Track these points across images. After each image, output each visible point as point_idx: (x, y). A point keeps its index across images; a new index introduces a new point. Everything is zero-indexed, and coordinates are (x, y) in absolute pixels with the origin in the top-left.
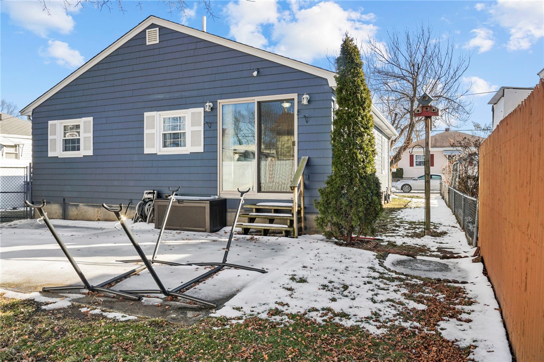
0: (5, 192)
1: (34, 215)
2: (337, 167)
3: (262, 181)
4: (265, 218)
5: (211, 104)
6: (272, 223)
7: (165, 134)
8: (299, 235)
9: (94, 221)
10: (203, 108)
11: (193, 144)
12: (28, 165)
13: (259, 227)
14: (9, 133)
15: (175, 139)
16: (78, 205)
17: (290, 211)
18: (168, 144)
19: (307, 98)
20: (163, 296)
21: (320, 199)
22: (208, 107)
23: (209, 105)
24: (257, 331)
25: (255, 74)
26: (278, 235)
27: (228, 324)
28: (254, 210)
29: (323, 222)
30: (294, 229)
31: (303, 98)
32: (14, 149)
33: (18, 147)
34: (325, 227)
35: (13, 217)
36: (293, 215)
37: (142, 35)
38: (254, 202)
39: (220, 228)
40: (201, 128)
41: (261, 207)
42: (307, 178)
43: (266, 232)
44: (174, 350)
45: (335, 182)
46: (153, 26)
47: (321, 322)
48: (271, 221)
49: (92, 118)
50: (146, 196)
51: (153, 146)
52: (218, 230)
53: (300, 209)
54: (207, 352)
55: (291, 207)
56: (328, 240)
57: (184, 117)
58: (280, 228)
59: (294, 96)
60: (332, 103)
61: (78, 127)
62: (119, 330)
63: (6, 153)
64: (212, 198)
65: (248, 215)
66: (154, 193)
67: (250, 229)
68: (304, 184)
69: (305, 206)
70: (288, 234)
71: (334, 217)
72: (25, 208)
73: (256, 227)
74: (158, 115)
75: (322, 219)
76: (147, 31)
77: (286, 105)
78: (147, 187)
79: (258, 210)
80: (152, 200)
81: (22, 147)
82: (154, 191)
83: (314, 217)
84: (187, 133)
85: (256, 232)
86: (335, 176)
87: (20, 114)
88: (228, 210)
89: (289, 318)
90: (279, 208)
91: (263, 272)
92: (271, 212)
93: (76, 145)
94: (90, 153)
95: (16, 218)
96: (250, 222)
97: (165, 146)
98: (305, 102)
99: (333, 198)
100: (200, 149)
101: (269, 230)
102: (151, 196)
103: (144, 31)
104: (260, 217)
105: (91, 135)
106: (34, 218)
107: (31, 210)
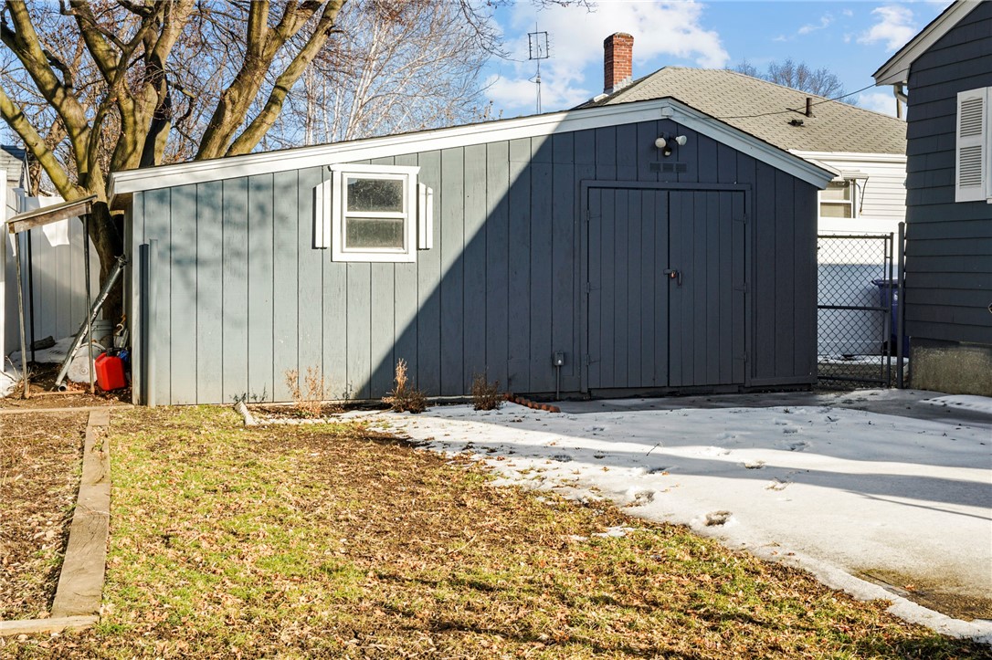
0: (833, 307)
1: (909, 378)
12: (896, 230)
14: (831, 149)
32: (841, 192)
33: (851, 187)
35: (851, 380)
63: (822, 204)
72: (885, 358)
81: (862, 185)
87: (873, 81)
95: (859, 381)
106: (907, 388)
107: (901, 363)
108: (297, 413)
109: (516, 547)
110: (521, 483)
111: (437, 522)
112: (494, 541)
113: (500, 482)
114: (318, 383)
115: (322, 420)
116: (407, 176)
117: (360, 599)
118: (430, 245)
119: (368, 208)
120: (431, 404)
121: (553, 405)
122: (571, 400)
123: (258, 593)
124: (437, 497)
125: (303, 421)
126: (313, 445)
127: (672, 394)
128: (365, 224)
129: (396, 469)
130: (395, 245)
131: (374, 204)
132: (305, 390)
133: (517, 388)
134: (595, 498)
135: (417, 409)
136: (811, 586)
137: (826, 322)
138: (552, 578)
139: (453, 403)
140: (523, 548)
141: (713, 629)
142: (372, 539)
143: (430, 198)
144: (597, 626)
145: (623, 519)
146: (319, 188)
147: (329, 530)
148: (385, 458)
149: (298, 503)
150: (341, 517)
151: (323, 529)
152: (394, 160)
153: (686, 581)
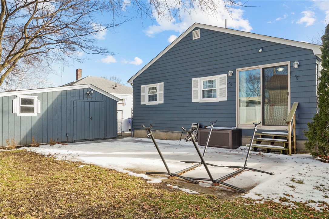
1: (133, 135)
2: (322, 108)
3: (265, 118)
4: (268, 141)
5: (232, 72)
6: (273, 145)
7: (204, 90)
8: (292, 153)
9: (164, 140)
10: (227, 74)
11: (221, 96)
13: (264, 147)
14: (120, 93)
15: (210, 93)
16: (155, 131)
17: (286, 138)
18: (206, 96)
19: (297, 64)
20: (211, 182)
21: (308, 130)
22: (230, 73)
23: (231, 72)
24: (274, 209)
25: (261, 51)
26: (277, 153)
27: (254, 203)
28: (260, 136)
29: (311, 145)
30: (289, 150)
31: (295, 64)
32: (122, 101)
33: (124, 100)
34: (312, 149)
36: (288, 140)
37: (190, 35)
38: (260, 131)
39: (238, 147)
40: (226, 86)
41: (265, 135)
42: (298, 116)
43: (269, 151)
44: (224, 213)
45: (320, 118)
46: (196, 28)
47: (319, 210)
48: (272, 143)
49: (163, 83)
50: (193, 126)
51: (197, 98)
52: (237, 148)
53: (292, 136)
54: (244, 217)
55: (287, 135)
56: (314, 158)
57: (215, 80)
58: (279, 148)
59: (288, 63)
60: (317, 66)
61: (155, 88)
62: (190, 198)
64: (233, 128)
65: (257, 139)
66: (197, 125)
67: (257, 148)
68: (296, 121)
69: (297, 135)
70: (284, 152)
71: (320, 143)
73: (262, 147)
74: (200, 79)
75: (310, 144)
76: (193, 32)
77: (281, 69)
78: (193, 121)
79: (263, 137)
80: (197, 129)
81: (126, 100)
82: (197, 123)
83: (303, 142)
84: (217, 90)
85: (261, 150)
86: (321, 114)
87: (127, 82)
88: (243, 136)
89: (295, 204)
90: (278, 136)
91: (271, 174)
92: (272, 138)
93: (155, 98)
94: (162, 102)
96: (258, 144)
97: (204, 97)
98: (296, 66)
99: (319, 129)
100: (225, 99)
101: (271, 149)
102: (196, 126)
103: (191, 32)
104: (264, 141)
105: (163, 92)
106: (133, 137)
107: (132, 133)
108: (9, 148)
109: (62, 171)
110: (62, 159)
111: (45, 168)
112: (58, 170)
113: (57, 159)
114: (14, 142)
115: (15, 150)
116: (35, 98)
117: (32, 183)
118: (40, 112)
119: (25, 104)
120: (41, 145)
121: (67, 144)
122: (70, 142)
123: (9, 184)
124: (45, 163)
125: (11, 150)
126: (15, 155)
127: (91, 140)
128: (25, 108)
129: (35, 158)
130: (32, 112)
131: (27, 104)
132: (11, 143)
133: (59, 141)
134: (77, 161)
135: (37, 146)
136: (116, 172)
137: (119, 125)
138: (70, 175)
139: (45, 144)
140: (64, 171)
141: (100, 180)
142: (32, 172)
143: (40, 103)
144: (79, 182)
145: (82, 164)
146: (14, 100)
147: (22, 171)
148: (32, 156)
149: (14, 167)
150: (24, 169)
151: (21, 171)
152: (32, 95)
153: (95, 173)
